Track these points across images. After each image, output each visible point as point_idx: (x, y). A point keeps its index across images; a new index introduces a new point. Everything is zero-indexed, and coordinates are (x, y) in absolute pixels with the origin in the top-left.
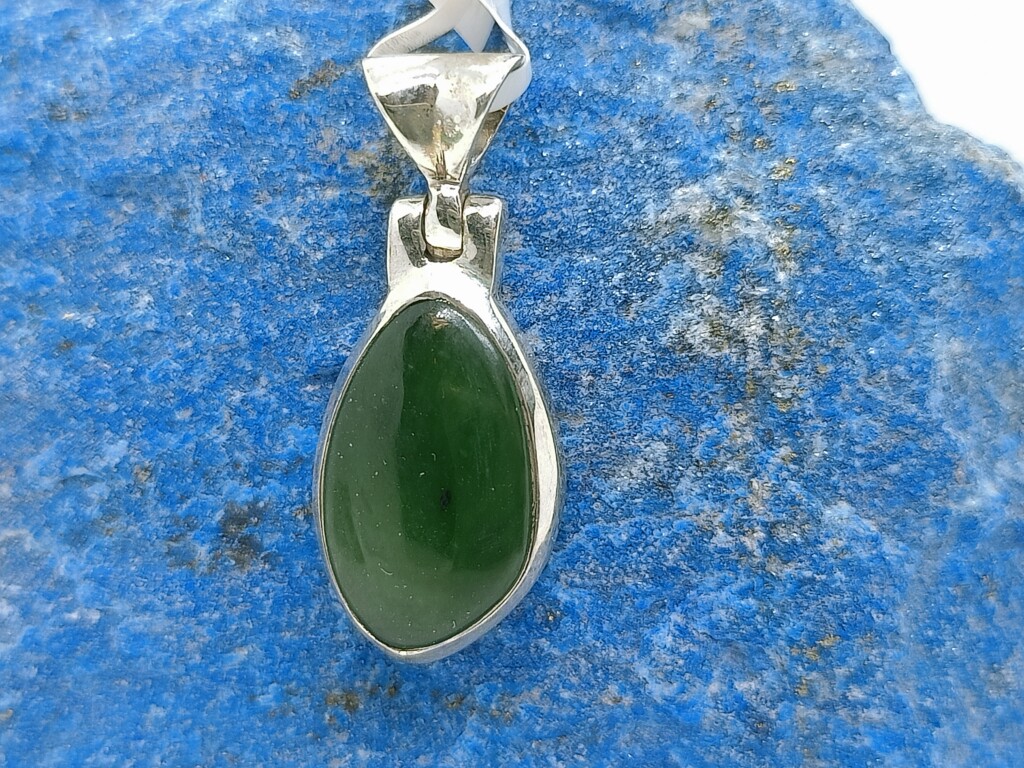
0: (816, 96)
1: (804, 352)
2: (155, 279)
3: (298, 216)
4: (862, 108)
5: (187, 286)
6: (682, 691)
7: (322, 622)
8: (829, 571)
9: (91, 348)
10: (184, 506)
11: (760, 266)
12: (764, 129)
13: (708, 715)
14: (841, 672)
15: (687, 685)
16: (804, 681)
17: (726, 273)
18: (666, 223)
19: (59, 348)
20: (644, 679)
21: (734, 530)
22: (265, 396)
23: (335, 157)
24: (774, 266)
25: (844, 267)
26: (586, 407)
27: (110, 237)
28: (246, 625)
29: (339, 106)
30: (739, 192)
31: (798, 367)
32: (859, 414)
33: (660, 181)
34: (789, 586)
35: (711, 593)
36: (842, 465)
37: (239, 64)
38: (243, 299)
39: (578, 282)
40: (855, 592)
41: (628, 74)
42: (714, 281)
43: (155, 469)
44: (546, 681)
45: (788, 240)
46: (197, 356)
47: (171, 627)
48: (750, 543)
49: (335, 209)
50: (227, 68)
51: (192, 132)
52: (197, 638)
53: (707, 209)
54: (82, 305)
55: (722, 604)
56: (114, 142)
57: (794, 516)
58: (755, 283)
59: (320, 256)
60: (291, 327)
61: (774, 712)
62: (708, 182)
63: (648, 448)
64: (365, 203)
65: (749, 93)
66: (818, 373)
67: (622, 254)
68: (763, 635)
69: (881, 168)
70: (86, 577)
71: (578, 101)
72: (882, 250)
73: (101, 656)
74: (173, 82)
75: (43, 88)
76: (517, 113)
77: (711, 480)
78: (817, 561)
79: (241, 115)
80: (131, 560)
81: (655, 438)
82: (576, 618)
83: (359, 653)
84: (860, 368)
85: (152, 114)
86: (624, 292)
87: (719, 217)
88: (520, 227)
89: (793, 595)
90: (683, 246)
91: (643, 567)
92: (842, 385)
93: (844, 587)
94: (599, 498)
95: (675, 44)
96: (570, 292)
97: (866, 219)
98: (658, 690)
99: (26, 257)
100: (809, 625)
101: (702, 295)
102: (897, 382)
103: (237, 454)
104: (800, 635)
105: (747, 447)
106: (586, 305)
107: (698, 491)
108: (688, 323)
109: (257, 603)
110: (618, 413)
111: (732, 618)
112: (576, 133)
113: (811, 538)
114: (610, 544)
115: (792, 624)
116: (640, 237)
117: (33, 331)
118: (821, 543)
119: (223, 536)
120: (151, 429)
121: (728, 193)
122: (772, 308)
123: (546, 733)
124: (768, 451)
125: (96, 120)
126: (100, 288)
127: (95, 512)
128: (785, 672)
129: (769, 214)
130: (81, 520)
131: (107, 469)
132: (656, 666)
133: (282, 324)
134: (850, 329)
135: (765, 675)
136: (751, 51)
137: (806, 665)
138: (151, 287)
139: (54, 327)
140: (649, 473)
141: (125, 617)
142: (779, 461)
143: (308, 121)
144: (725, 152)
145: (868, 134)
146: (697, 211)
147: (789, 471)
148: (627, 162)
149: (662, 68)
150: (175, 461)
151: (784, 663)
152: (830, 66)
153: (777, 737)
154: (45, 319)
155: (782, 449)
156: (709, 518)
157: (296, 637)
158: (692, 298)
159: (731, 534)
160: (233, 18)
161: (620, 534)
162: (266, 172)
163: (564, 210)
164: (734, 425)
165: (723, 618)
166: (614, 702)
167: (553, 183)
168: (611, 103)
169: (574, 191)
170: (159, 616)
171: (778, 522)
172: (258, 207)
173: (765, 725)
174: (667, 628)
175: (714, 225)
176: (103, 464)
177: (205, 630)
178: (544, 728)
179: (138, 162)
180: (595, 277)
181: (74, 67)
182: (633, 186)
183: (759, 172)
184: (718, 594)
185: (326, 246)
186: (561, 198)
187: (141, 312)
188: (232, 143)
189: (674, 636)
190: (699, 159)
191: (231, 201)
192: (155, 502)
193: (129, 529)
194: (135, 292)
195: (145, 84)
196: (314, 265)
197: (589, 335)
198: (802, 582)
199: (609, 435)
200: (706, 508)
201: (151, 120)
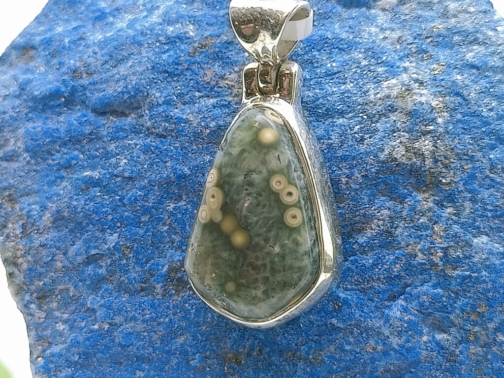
0: (454, 31)
1: (455, 158)
2: (128, 151)
3: (196, 113)
4: (479, 35)
5: (144, 153)
6: (408, 341)
7: (220, 320)
8: (478, 271)
9: (98, 189)
10: (148, 265)
11: (428, 116)
12: (428, 50)
13: (422, 354)
14: (491, 326)
15: (410, 338)
16: (472, 333)
17: (411, 120)
18: (380, 99)
19: (82, 190)
20: (388, 336)
21: (427, 253)
22: (185, 205)
23: (213, 83)
24: (436, 115)
25: (474, 114)
26: (346, 195)
27: (105, 133)
28: (182, 324)
29: (215, 57)
30: (416, 81)
31: (453, 166)
32: (488, 189)
33: (376, 79)
34: (458, 280)
35: (418, 288)
36: (482, 216)
37: (163, 42)
38: (171, 156)
39: (337, 132)
40: (494, 282)
41: (357, 29)
42: (405, 125)
43: (133, 247)
44: (337, 341)
45: (442, 102)
46: (150, 187)
47: (144, 328)
48: (436, 260)
49: (214, 108)
50: (158, 44)
51: (142, 76)
52: (158, 333)
53: (400, 90)
54: (93, 168)
55: (424, 292)
56: (105, 86)
57: (457, 243)
58: (426, 124)
59: (208, 131)
60: (196, 169)
61: (458, 350)
62: (400, 77)
63: (379, 214)
64: (229, 103)
65: (419, 33)
66: (463, 168)
67: (358, 116)
68: (447, 308)
69: (490, 64)
70: (101, 306)
71: (333, 44)
72: (493, 105)
73: (110, 347)
74: (132, 54)
75: (70, 64)
76: (302, 53)
77: (412, 228)
78: (472, 266)
79: (166, 66)
80: (122, 295)
81: (382, 208)
82: (349, 306)
83: (240, 334)
85: (123, 69)
86: (360, 135)
87: (406, 93)
88: (307, 108)
89: (460, 285)
90: (389, 110)
91: (382, 276)
92: (477, 174)
93: (487, 280)
94: (356, 242)
95: (380, 13)
96: (333, 137)
97: (483, 90)
98: (395, 341)
99: (65, 147)
100: (471, 301)
101: (400, 133)
103: (173, 236)
104: (467, 307)
105: (430, 210)
106: (342, 143)
107: (406, 234)
108: (393, 147)
109: (187, 312)
110: (362, 196)
111: (430, 300)
112: (332, 60)
113: (468, 254)
114: (364, 265)
115: (462, 301)
116: (367, 107)
117: (69, 183)
118: (473, 257)
119: (168, 279)
120: (129, 227)
121: (410, 82)
122: (436, 136)
123: (339, 370)
124: (441, 210)
125: (95, 76)
126: (101, 159)
127: (103, 272)
128: (462, 328)
129: (432, 90)
130: (97, 276)
131: (109, 249)
132: (393, 328)
133: (191, 167)
134: (479, 145)
135: (451, 331)
136: (420, 12)
137: (472, 323)
138: (126, 155)
139: (79, 180)
140: (380, 226)
141: (121, 325)
142: (447, 215)
143: (199, 66)
144: (408, 62)
145: (482, 48)
146: (395, 92)
147: (452, 220)
148: (359, 71)
149: (374, 24)
150: (142, 242)
151: (460, 322)
152: (461, 16)
153: (461, 364)
154: (75, 176)
155: (448, 209)
156: (413, 248)
157: (208, 329)
158: (395, 135)
159: (425, 255)
160: (160, 20)
161: (369, 260)
162: (179, 93)
163: (328, 98)
164: (422, 198)
165: (426, 300)
166: (372, 350)
167: (322, 85)
168: (349, 43)
169: (333, 88)
170: (138, 323)
171: (449, 247)
172: (176, 110)
173: (453, 358)
174: (397, 308)
175: (404, 97)
176: (107, 247)
177: (161, 328)
178: (338, 367)
179: (117, 94)
180: (345, 128)
181: (83, 52)
182: (362, 83)
183: (426, 70)
184: (422, 287)
185: (211, 126)
186: (326, 92)
187: (122, 168)
188: (162, 80)
189: (401, 312)
190: (395, 67)
191: (163, 109)
192: (133, 264)
193: (121, 280)
194: (118, 159)
195: (118, 56)
196: (205, 136)
197: (344, 158)
198: (464, 278)
199: (358, 208)
200: (411, 242)
201: (121, 74)
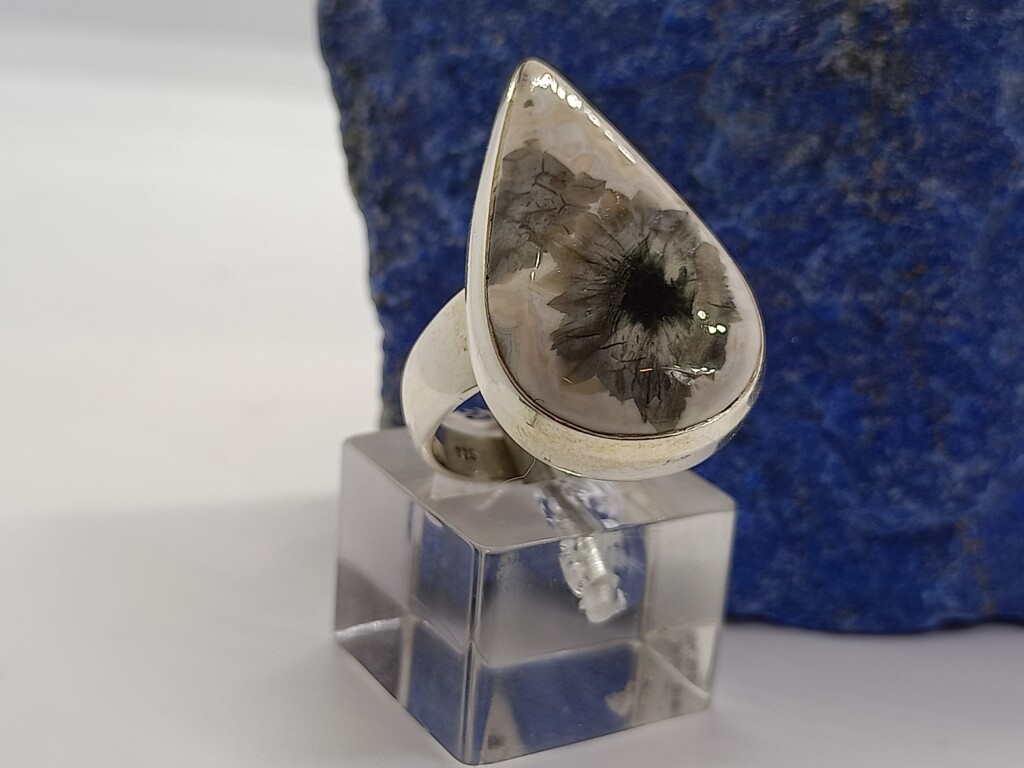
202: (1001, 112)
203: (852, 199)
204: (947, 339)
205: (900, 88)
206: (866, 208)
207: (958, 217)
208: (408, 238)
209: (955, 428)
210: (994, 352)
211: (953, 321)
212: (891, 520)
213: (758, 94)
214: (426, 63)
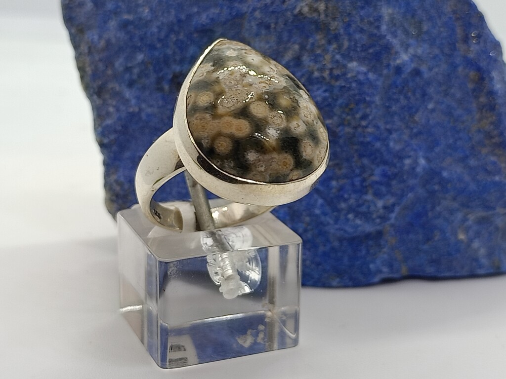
84: (358, 19)
102: (370, 23)
202: (384, 27)
203: (316, 74)
204: (368, 139)
205: (334, 19)
206: (323, 78)
207: (368, 79)
208: (111, 109)
209: (377, 183)
210: (391, 144)
211: (370, 130)
212: (350, 229)
213: (268, 27)
214: (113, 24)
